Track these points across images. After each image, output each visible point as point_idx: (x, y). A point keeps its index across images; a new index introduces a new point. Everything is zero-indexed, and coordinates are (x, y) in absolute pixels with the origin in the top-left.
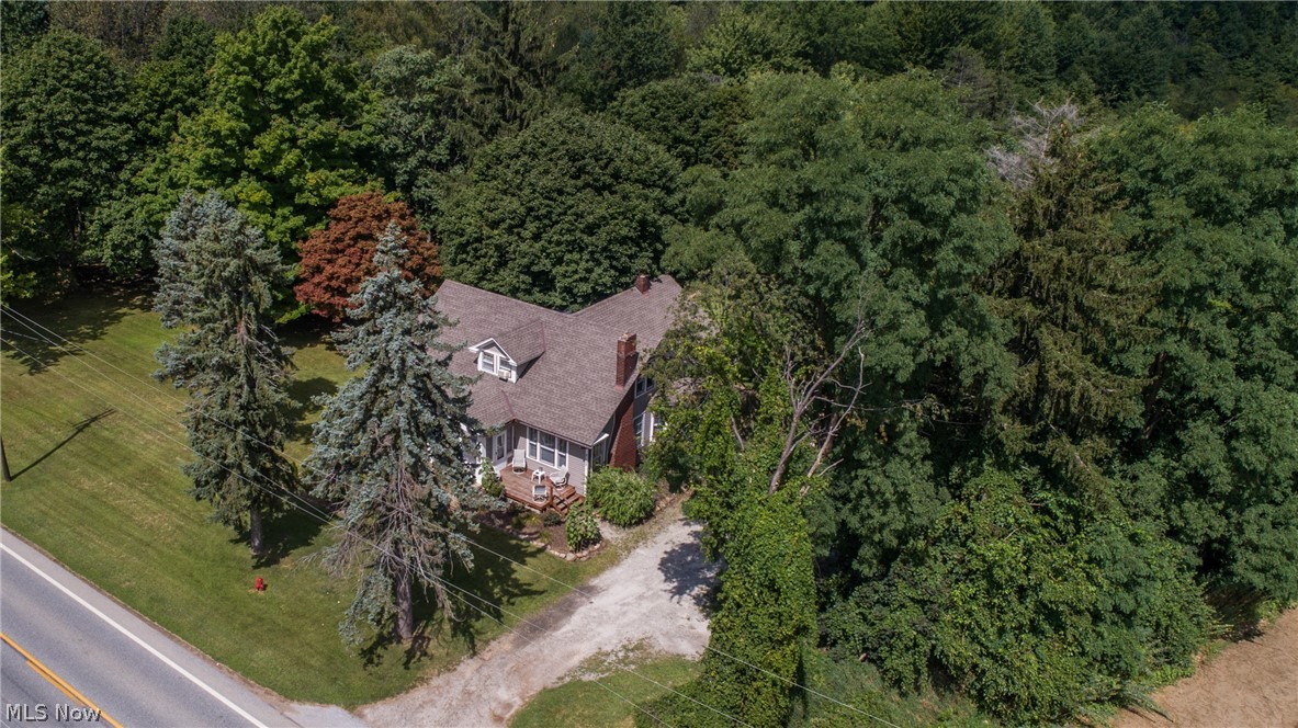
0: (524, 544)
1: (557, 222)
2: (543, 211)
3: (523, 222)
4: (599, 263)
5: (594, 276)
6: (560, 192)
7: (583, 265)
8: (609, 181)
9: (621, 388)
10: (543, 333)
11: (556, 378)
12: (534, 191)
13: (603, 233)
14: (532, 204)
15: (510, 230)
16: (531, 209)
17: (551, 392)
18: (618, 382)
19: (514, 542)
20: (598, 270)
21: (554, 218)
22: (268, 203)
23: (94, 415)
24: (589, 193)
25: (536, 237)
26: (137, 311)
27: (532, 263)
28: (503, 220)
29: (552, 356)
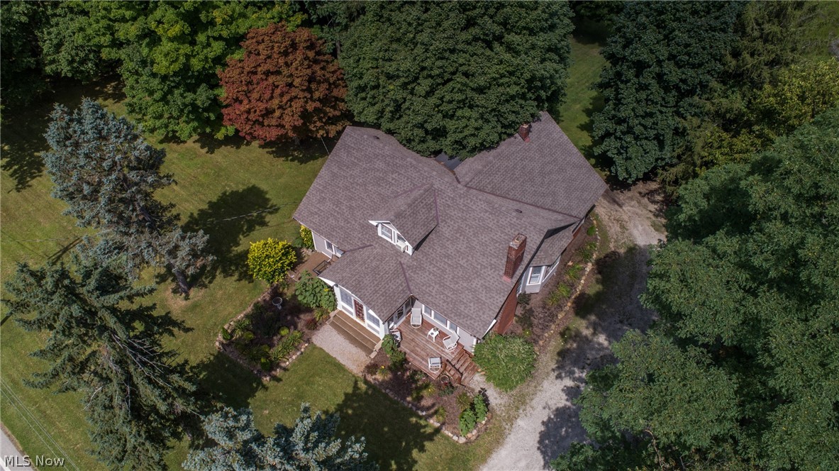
0: (423, 422)
1: (449, 80)
2: (437, 72)
3: (416, 78)
4: (487, 121)
5: (482, 134)
6: (452, 51)
7: (473, 123)
8: (497, 29)
9: (509, 280)
10: (436, 203)
11: (448, 256)
12: (427, 50)
13: (493, 94)
14: (426, 64)
15: (404, 86)
16: (423, 69)
17: (444, 271)
18: (506, 273)
19: (414, 420)
20: (487, 128)
21: (447, 76)
22: (187, 32)
23: (66, 244)
24: (479, 48)
25: (429, 94)
26: (110, 101)
27: (426, 122)
28: (398, 77)
29: (445, 230)
